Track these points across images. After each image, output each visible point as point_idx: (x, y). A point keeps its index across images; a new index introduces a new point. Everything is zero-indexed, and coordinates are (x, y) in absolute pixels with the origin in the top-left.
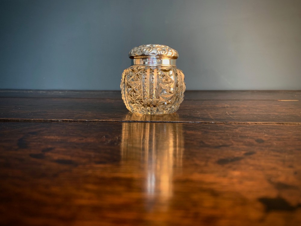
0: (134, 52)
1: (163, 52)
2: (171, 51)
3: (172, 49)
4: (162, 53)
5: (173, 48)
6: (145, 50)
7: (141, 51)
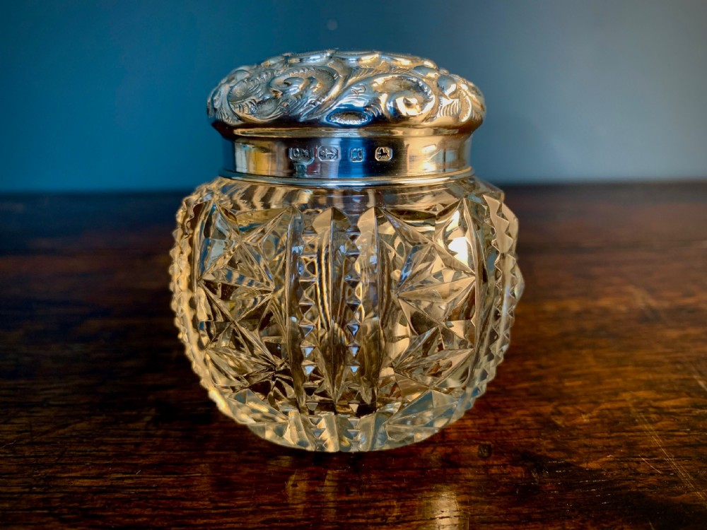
0: (231, 98)
1: (408, 105)
2: (455, 94)
3: (457, 77)
4: (404, 110)
5: (467, 76)
6: (295, 89)
7: (275, 98)
